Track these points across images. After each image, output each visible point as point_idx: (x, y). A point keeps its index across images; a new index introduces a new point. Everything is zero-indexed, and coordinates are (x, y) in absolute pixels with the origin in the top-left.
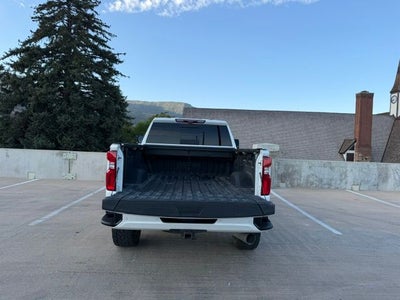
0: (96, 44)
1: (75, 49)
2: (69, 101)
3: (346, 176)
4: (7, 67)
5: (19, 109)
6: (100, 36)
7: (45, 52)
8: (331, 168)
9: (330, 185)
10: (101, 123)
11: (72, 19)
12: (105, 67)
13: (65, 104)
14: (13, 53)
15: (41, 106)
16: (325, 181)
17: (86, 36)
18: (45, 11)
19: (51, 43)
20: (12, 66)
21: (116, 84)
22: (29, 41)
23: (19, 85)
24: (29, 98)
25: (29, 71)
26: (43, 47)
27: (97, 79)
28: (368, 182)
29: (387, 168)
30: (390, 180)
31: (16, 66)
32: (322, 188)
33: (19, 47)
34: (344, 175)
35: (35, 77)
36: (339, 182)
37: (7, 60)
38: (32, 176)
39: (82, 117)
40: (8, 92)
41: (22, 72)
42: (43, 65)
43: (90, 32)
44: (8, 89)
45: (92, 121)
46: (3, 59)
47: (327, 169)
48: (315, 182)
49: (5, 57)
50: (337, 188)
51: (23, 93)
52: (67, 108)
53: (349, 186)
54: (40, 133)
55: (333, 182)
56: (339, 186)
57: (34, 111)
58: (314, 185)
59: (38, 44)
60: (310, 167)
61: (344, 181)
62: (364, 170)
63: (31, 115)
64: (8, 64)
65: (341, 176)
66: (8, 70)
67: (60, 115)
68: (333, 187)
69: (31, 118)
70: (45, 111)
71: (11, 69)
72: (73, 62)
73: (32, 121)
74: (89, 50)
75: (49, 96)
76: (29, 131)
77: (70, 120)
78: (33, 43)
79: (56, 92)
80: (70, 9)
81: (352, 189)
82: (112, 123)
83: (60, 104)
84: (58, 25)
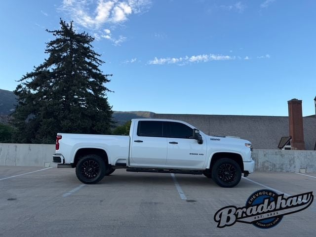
0: (90, 68)
1: (75, 72)
2: (70, 110)
3: (294, 162)
4: (24, 86)
5: (32, 116)
6: (94, 63)
7: (52, 75)
8: (281, 155)
9: (282, 169)
10: (93, 126)
11: (73, 51)
12: (97, 85)
13: (67, 112)
14: (29, 76)
15: (48, 114)
16: (278, 166)
17: (83, 62)
18: (55, 45)
19: (58, 67)
20: (27, 85)
21: (105, 97)
22: (42, 67)
23: (33, 99)
24: (40, 109)
25: (41, 88)
26: (51, 71)
27: (90, 94)
28: (312, 166)
31: (30, 85)
32: (275, 171)
33: (34, 71)
34: (292, 161)
35: (45, 93)
36: (289, 166)
37: (24, 81)
39: (80, 121)
40: (24, 104)
41: (35, 89)
42: (51, 84)
43: (86, 59)
44: (24, 102)
45: (86, 124)
46: (21, 80)
47: (278, 156)
48: (269, 167)
49: (23, 79)
50: (288, 172)
51: (35, 105)
52: (69, 115)
53: (297, 170)
54: (46, 135)
55: (284, 166)
56: (289, 170)
57: (44, 118)
58: (269, 169)
59: (48, 69)
60: (265, 155)
61: (293, 166)
62: (308, 157)
63: (41, 121)
64: (25, 84)
65: (290, 161)
66: (25, 88)
67: (63, 121)
68: (284, 171)
69: (41, 123)
70: (51, 117)
71: (27, 88)
72: (74, 81)
73: (41, 126)
74: (85, 72)
75: (55, 107)
76: (39, 133)
77: (70, 124)
78: (44, 68)
79: (61, 103)
80: (72, 44)
81: (300, 172)
82: (102, 126)
83: (63, 113)
84: (63, 55)
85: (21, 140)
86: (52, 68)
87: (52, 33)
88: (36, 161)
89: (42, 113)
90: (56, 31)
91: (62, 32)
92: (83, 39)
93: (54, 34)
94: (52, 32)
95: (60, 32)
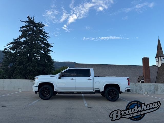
0: (43, 40)
1: (35, 42)
2: (31, 62)
3: (142, 89)
4: (8, 49)
6: (45, 37)
7: (23, 43)
10: (44, 70)
11: (34, 31)
12: (46, 49)
14: (11, 43)
15: (20, 63)
16: (134, 91)
17: (39, 37)
18: (24, 29)
19: (26, 40)
21: (50, 55)
22: (17, 39)
23: (12, 56)
25: (17, 50)
26: (22, 41)
27: (43, 53)
28: (150, 91)
29: (157, 85)
30: (159, 90)
31: (11, 48)
32: (133, 93)
33: (13, 41)
34: (141, 88)
35: (19, 52)
36: (139, 91)
37: (8, 46)
38: (20, 90)
39: (36, 67)
40: (7, 58)
41: (13, 51)
42: (22, 48)
43: (41, 36)
44: (7, 57)
45: (40, 69)
46: (7, 46)
47: (135, 86)
49: (7, 45)
51: (14, 59)
52: (31, 64)
53: (143, 92)
54: (19, 74)
55: (137, 91)
56: (140, 93)
57: (18, 65)
59: (21, 40)
61: (141, 91)
62: (149, 86)
63: (16, 67)
64: (9, 48)
65: (140, 89)
66: (8, 50)
67: (28, 67)
68: (137, 93)
69: (16, 68)
70: (22, 65)
71: (9, 50)
72: (34, 47)
74: (40, 42)
75: (24, 60)
76: (15, 73)
77: (32, 69)
78: (19, 40)
79: (27, 58)
80: (33, 28)
81: (145, 94)
82: (48, 70)
83: (28, 63)
84: (29, 33)
85: (6, 76)
86: (23, 40)
87: (23, 22)
88: (14, 88)
89: (17, 63)
90: (25, 21)
91: (29, 22)
92: (39, 25)
93: (24, 23)
94: (24, 21)
95: (27, 22)
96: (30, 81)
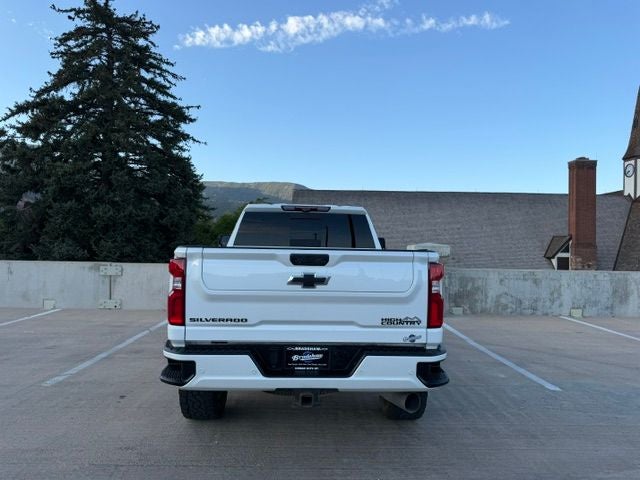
0: (153, 91)
1: (120, 101)
2: (110, 184)
3: (560, 295)
4: (11, 132)
5: (30, 197)
6: (159, 79)
7: (72, 107)
8: (536, 282)
9: (535, 309)
10: (162, 216)
11: (114, 55)
12: (168, 128)
13: (103, 188)
14: (21, 109)
15: (65, 192)
16: (526, 303)
17: (136, 79)
18: (71, 43)
19: (81, 91)
20: (19, 130)
21: (185, 155)
22: (46, 90)
23: (31, 160)
24: (46, 181)
25: (47, 137)
26: (68, 98)
27: (155, 146)
28: (596, 303)
29: (626, 280)
30: (631, 298)
31: (25, 130)
32: (521, 314)
33: (31, 99)
34: (555, 295)
35: (57, 146)
36: (548, 304)
37: (12, 121)
38: (50, 305)
39: (131, 208)
40: (13, 171)
41: (35, 138)
42: (69, 128)
43: (143, 73)
44: (12, 165)
45: (146, 213)
46: (5, 120)
47: (529, 283)
48: (510, 305)
49: (8, 117)
50: (547, 314)
51: (37, 173)
52: (107, 194)
53: (565, 310)
54: (63, 236)
55: (540, 304)
56: (549, 311)
57: (55, 200)
58: (509, 310)
59: (60, 94)
60: (501, 281)
61: (557, 303)
62: (590, 285)
63: (50, 207)
64: (13, 127)
65: (552, 294)
66: (13, 137)
67: (96, 206)
68: (539, 313)
69: (50, 211)
70: (71, 200)
71: (18, 135)
72: (117, 122)
73: (51, 217)
74: (142, 101)
75: (77, 177)
76: (46, 233)
77: (111, 213)
78: (53, 92)
79: (89, 169)
80: (110, 39)
81: (570, 316)
82: (180, 216)
83: (96, 189)
84: (93, 63)
86: (69, 92)
87: (66, 15)
88: (25, 296)
89: (50, 189)
90: (74, 10)
91: (88, 11)
92: (134, 28)
93: (70, 17)
94: (66, 11)
95: (83, 12)
96: (91, 268)
